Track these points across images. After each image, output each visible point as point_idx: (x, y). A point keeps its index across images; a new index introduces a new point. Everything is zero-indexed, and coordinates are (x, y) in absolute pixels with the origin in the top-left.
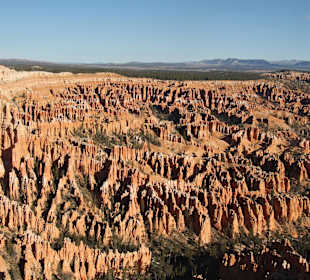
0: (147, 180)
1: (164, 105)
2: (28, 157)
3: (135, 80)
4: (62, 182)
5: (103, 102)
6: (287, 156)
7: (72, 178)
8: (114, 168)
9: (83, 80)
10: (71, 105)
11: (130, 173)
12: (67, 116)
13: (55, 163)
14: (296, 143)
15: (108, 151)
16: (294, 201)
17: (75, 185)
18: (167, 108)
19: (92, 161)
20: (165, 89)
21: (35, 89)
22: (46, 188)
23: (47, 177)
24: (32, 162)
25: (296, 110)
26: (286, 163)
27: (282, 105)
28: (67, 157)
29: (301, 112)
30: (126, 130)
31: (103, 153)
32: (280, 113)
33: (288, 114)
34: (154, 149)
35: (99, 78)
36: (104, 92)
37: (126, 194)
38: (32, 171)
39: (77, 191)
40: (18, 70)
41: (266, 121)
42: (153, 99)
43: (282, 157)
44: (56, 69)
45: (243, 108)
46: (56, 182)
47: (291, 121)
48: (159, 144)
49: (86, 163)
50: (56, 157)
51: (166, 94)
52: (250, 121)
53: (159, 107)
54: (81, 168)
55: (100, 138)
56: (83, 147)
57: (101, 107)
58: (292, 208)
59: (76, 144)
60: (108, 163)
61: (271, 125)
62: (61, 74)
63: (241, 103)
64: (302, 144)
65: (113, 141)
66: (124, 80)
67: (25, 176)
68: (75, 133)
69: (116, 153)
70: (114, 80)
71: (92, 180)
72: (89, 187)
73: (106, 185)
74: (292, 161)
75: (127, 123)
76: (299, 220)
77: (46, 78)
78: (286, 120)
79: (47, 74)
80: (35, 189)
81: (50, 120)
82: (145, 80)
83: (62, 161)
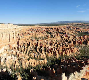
0: (45, 46)
1: (48, 31)
3: (42, 27)
4: (29, 47)
5: (36, 31)
6: (73, 40)
7: (31, 46)
8: (39, 44)
9: (32, 27)
10: (30, 32)
11: (42, 45)
12: (30, 34)
13: (27, 44)
14: (75, 37)
15: (38, 41)
16: (75, 48)
17: (32, 48)
18: (49, 32)
19: (35, 43)
20: (48, 28)
21: (23, 29)
22: (26, 49)
23: (26, 47)
24: (23, 44)
25: (75, 31)
26: (73, 41)
27: (72, 30)
28: (30, 42)
29: (76, 31)
30: (41, 36)
31: (37, 41)
32: (71, 31)
33: (73, 31)
34: (46, 40)
35: (35, 27)
36: (36, 29)
37: (41, 49)
38: (23, 45)
39: (32, 49)
40: (19, 26)
41: (69, 33)
42: (46, 30)
43: (72, 40)
44: (27, 25)
45: (64, 31)
46: (28, 47)
47: (74, 33)
48: (48, 39)
49: (33, 43)
50: (27, 42)
51: (49, 29)
52: (65, 33)
53: (47, 32)
54: (32, 44)
55: (36, 38)
56: (33, 40)
58: (75, 50)
59: (31, 40)
60: (38, 43)
61: (70, 34)
62: (28, 26)
63: (64, 30)
64: (76, 37)
65: (39, 39)
66: (40, 27)
67: (22, 47)
68: (31, 38)
69: (39, 41)
70: (38, 27)
71: (35, 47)
72: (34, 48)
73: (37, 47)
74: (74, 41)
75: (41, 35)
76: (76, 52)
77: (25, 27)
78: (73, 33)
79: (25, 26)
80: (24, 49)
81: (26, 35)
82: (44, 26)
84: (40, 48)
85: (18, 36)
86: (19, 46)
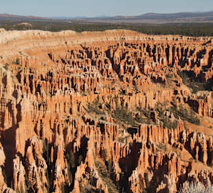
0: (189, 168)
1: (197, 70)
2: (35, 139)
3: (157, 39)
4: (80, 171)
5: (116, 68)
7: (92, 166)
8: (145, 153)
9: (90, 39)
11: (166, 159)
12: (74, 87)
13: (69, 147)
17: (97, 175)
18: (202, 75)
20: (198, 48)
21: (29, 52)
22: (60, 179)
24: (39, 145)
30: (152, 104)
31: (126, 134)
34: (192, 128)
35: (111, 37)
36: (117, 55)
37: (162, 186)
38: (41, 157)
39: (100, 181)
42: (182, 63)
44: (55, 26)
46: (73, 171)
48: (197, 122)
53: (190, 74)
54: (102, 153)
55: (121, 114)
56: (102, 126)
57: (115, 76)
60: (136, 147)
62: (61, 33)
66: (143, 38)
68: (90, 109)
69: (144, 133)
70: (129, 39)
71: (117, 169)
72: (113, 176)
73: (135, 175)
75: (151, 96)
77: (44, 38)
79: (43, 33)
81: (53, 93)
82: (170, 37)
83: (78, 144)
84: (155, 183)
85: (9, 96)
86: (17, 162)
